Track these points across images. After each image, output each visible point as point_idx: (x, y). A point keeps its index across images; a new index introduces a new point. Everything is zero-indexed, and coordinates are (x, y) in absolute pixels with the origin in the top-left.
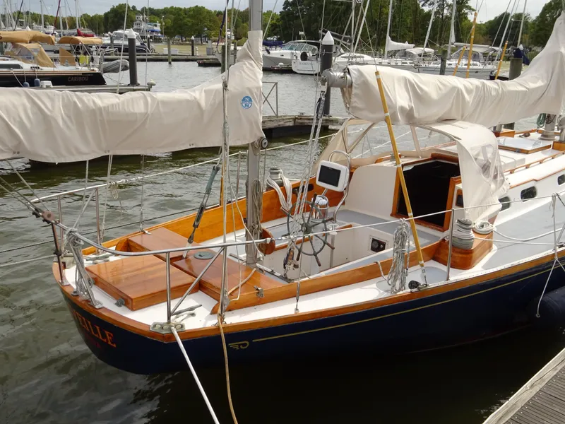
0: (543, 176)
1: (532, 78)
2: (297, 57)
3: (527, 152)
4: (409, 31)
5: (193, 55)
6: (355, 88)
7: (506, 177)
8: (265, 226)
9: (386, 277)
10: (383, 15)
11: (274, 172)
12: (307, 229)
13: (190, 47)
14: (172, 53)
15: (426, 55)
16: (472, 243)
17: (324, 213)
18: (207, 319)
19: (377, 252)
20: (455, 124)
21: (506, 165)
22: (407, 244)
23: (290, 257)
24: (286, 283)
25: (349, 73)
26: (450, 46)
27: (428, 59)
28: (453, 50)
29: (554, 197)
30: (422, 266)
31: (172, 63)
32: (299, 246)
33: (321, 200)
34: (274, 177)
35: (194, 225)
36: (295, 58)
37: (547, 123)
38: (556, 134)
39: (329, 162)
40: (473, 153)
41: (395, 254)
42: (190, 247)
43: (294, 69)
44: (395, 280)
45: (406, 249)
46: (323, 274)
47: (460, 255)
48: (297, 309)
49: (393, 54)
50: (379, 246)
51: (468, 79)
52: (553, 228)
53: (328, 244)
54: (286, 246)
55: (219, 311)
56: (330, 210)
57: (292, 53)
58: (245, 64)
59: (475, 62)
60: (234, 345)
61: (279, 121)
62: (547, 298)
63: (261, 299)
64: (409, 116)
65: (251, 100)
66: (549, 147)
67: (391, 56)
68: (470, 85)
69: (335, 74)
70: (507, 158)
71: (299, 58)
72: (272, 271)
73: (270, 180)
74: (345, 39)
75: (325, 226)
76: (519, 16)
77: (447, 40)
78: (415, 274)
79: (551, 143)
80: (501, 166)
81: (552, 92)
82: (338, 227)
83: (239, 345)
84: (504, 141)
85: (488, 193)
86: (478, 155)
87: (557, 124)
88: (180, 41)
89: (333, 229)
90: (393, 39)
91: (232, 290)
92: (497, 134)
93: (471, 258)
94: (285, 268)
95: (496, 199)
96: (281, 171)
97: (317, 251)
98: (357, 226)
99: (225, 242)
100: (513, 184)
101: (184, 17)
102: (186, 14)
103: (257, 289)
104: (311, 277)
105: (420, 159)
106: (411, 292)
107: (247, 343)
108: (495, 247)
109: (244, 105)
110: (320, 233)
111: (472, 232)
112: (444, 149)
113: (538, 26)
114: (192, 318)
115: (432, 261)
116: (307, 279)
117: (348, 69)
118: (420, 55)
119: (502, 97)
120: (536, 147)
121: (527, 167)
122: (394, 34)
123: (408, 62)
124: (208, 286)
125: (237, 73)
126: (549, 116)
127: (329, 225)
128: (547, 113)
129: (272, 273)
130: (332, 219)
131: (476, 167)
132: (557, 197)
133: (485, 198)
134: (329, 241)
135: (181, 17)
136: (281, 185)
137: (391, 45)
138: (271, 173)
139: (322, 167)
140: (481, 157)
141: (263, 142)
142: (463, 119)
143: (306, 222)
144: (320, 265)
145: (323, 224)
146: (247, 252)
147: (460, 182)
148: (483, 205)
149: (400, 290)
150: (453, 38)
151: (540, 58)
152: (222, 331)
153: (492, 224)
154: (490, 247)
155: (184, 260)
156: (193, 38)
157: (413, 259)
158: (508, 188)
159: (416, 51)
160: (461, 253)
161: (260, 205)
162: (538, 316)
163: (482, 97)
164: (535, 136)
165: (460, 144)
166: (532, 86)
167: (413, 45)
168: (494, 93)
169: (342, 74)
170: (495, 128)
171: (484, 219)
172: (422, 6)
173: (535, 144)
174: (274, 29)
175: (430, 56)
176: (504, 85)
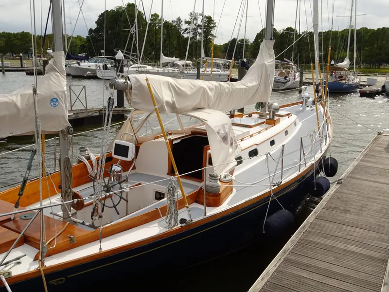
0: (261, 142)
1: (250, 80)
2: (100, 68)
3: (250, 127)
4: (176, 50)
5: (22, 66)
6: (134, 89)
7: (238, 144)
8: (75, 190)
9: (164, 218)
10: (157, 39)
11: (82, 150)
12: (108, 189)
13: (19, 61)
14: (5, 65)
15: (187, 65)
16: (219, 189)
17: (119, 177)
18: (31, 265)
19: (159, 200)
20: (204, 111)
21: (238, 136)
22: (176, 194)
23: (96, 211)
24: (92, 230)
25: (129, 80)
26: (201, 59)
27: (189, 67)
28: (204, 62)
29: (267, 155)
30: (187, 207)
31: (5, 73)
32: (103, 202)
33: (116, 168)
34: (83, 153)
35: (19, 195)
36: (98, 68)
37: (261, 108)
38: (267, 114)
39: (121, 141)
40: (216, 130)
41: (169, 202)
42: (16, 211)
43: (99, 76)
44: (170, 220)
45: (176, 197)
46: (121, 220)
47: (213, 198)
48: (100, 249)
49: (166, 65)
50: (160, 196)
51: (210, 82)
52: (268, 175)
53: (123, 199)
54: (92, 204)
55: (40, 258)
56: (124, 174)
57: (96, 65)
58: (52, 75)
59: (218, 70)
60: (54, 282)
61: (89, 113)
62: (269, 220)
63: (73, 245)
64: (173, 107)
65: (57, 100)
66: (264, 123)
67: (165, 66)
68: (211, 85)
69: (119, 80)
70: (238, 131)
71: (102, 68)
72: (83, 222)
73: (80, 156)
74: (133, 55)
75: (121, 186)
76: (242, 41)
77: (200, 56)
78: (183, 214)
79: (265, 120)
80: (234, 137)
81: (262, 88)
82: (130, 186)
83: (57, 281)
84: (237, 120)
85: (228, 155)
86: (219, 130)
87: (267, 108)
88: (12, 57)
89: (126, 188)
90: (165, 55)
91: (50, 241)
92: (232, 116)
93: (220, 199)
94: (92, 219)
95: (233, 159)
96: (88, 149)
97: (116, 204)
98: (145, 184)
99: (41, 205)
100: (243, 148)
101: (13, 40)
102: (15, 37)
103: (70, 238)
104: (112, 223)
105: (184, 135)
106: (181, 226)
107: (64, 278)
108: (234, 190)
109: (52, 104)
110: (117, 191)
111: (219, 182)
112: (199, 127)
113: (254, 47)
114: (19, 265)
115: (195, 203)
116: (109, 225)
117: (128, 77)
118: (183, 66)
119: (232, 93)
120: (257, 123)
121: (251, 136)
122: (166, 52)
123: (176, 70)
124: (31, 239)
125: (46, 82)
126: (262, 103)
127: (123, 185)
128: (261, 102)
129: (83, 223)
130: (126, 181)
131: (219, 138)
132: (269, 155)
133: (226, 158)
134: (124, 196)
135: (12, 40)
136: (89, 159)
137: (164, 59)
138: (81, 151)
139: (116, 144)
140: (222, 132)
141: (70, 130)
142: (209, 107)
143: (107, 184)
144: (118, 214)
145: (119, 185)
146: (63, 210)
147: (209, 149)
148: (225, 163)
149: (174, 226)
150: (203, 55)
151: (253, 67)
152: (42, 273)
153: (232, 175)
154: (232, 190)
155: (12, 222)
156: (21, 54)
157: (181, 204)
158: (241, 150)
159: (181, 63)
160: (213, 196)
161: (70, 175)
162: (264, 232)
163: (220, 93)
164: (256, 116)
165: (207, 124)
166: (250, 85)
167: (179, 59)
168: (227, 90)
169: (124, 81)
170: (231, 112)
171: (227, 172)
172: (183, 33)
173: (256, 121)
174: (83, 49)
175: (190, 66)
176: (233, 85)
